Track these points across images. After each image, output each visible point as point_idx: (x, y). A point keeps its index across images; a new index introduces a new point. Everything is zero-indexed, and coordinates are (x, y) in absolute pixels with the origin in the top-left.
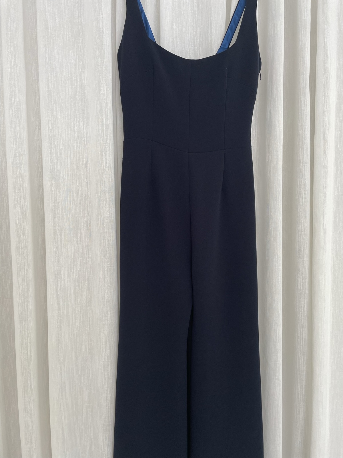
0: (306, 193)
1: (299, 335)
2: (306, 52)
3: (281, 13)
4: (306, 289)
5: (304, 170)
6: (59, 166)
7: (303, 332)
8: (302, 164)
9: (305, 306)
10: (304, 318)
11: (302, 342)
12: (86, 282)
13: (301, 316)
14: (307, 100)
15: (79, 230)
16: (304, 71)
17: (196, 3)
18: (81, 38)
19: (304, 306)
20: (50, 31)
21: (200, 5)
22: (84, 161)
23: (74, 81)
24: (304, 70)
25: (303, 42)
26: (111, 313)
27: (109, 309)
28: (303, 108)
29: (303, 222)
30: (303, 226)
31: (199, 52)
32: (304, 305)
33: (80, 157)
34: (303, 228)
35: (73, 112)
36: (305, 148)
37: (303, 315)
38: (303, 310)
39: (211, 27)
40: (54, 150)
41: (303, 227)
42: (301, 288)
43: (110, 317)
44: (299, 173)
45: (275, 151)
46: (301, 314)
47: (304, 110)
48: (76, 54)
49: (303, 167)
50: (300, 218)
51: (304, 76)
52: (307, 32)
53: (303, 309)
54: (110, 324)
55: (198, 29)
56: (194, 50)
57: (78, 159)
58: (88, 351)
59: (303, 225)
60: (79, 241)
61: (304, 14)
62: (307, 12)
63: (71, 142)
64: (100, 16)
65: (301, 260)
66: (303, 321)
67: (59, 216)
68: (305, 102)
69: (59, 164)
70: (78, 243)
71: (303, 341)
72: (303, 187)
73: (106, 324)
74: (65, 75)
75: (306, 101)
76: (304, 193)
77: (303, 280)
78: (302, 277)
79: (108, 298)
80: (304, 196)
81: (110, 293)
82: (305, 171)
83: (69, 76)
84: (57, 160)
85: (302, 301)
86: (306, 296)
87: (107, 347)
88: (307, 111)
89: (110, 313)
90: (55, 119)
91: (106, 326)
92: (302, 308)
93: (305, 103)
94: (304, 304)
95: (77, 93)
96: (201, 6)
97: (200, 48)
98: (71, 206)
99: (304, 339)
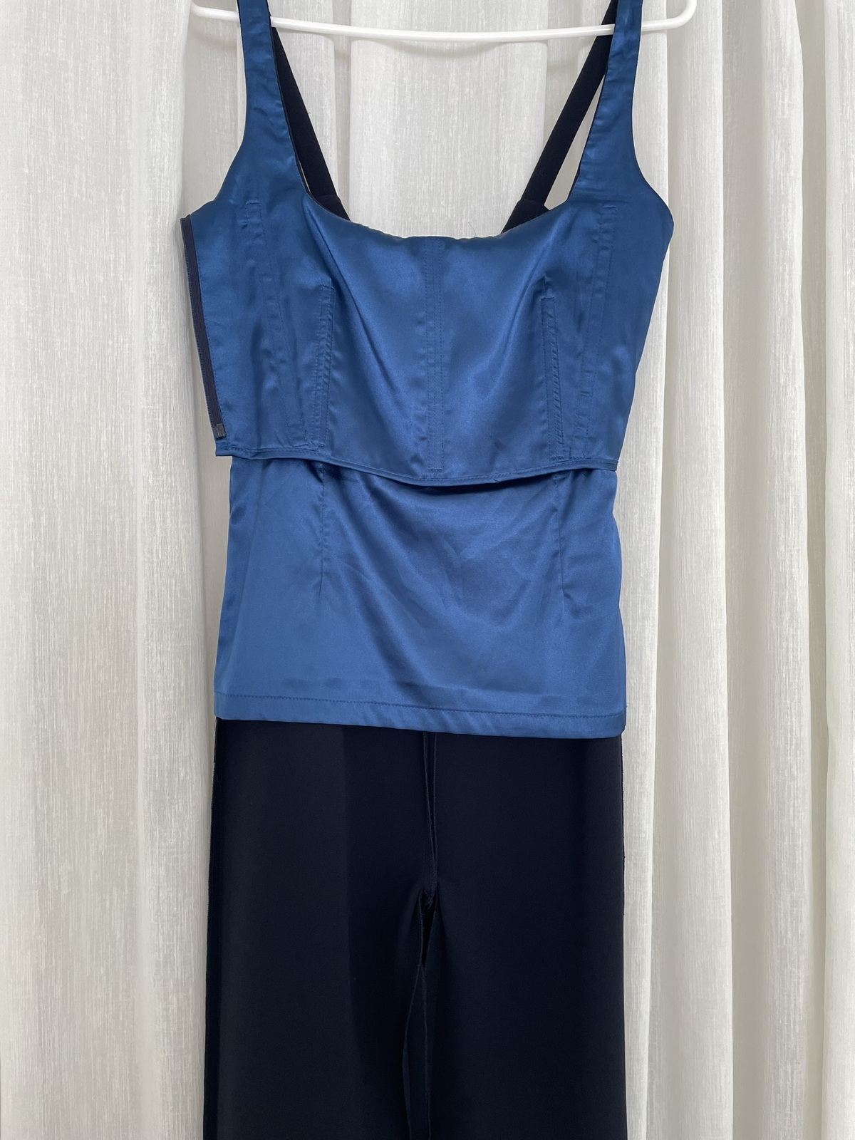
0: (797, 635)
1: (781, 1083)
2: (790, 216)
3: (714, 103)
4: (802, 936)
5: (791, 565)
6: (45, 551)
7: (792, 1073)
8: (782, 548)
9: (801, 991)
10: (797, 1031)
11: (789, 1103)
12: (126, 891)
13: (788, 1021)
14: (794, 356)
15: (106, 735)
16: (784, 270)
17: (454, 85)
18: (124, 190)
19: (799, 992)
20: (26, 171)
21: (467, 90)
22: (127, 534)
23: (100, 309)
24: (785, 266)
25: (780, 186)
26: (178, 1000)
27: (172, 986)
28: (782, 380)
29: (792, 727)
30: (791, 738)
31: (461, 220)
32: (798, 989)
33: (113, 522)
34: (791, 745)
35: (97, 394)
36: (792, 500)
37: (795, 1021)
38: (793, 1005)
39: (498, 152)
40: (31, 506)
41: (791, 741)
42: (786, 933)
43: (176, 1011)
44: (775, 574)
45: (702, 508)
46: (789, 1015)
47: (786, 386)
48: (108, 233)
49: (788, 554)
50: (780, 713)
51: (786, 284)
52: (792, 157)
53: (795, 1000)
54: (175, 1034)
55: (459, 156)
56: (447, 216)
57: (108, 529)
58: (129, 1099)
59: (792, 735)
60: (105, 767)
61: (783, 104)
62: (790, 99)
63: (89, 480)
64: (154, 121)
65: (786, 843)
66: (792, 1038)
67: (42, 701)
68: (788, 362)
69: (45, 547)
70: (102, 776)
71: (791, 1102)
72: (787, 616)
73: (164, 1033)
74: (71, 290)
75: (791, 357)
76: (793, 635)
77: (795, 909)
78: (791, 897)
79: (170, 951)
80: (791, 645)
81: (175, 937)
82: (793, 570)
83: (88, 294)
84: (40, 534)
85: (791, 977)
86: (803, 958)
87: (168, 1102)
88: (795, 389)
89: (175, 999)
90: (35, 418)
91: (164, 1038)
92: (792, 998)
93: (791, 364)
94: (798, 984)
95: (110, 342)
96: (469, 91)
97: (464, 211)
98: (85, 667)
99: (797, 1096)
